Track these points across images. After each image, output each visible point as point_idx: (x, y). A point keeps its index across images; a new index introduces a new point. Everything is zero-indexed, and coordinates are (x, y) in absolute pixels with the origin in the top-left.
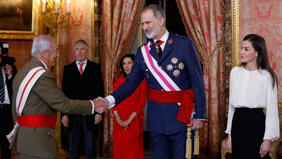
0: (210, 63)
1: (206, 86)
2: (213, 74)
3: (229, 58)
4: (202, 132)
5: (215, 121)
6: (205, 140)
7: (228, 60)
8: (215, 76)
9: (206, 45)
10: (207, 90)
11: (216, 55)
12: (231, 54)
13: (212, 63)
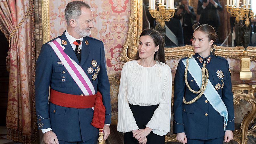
0: (17, 36)
1: (14, 62)
2: (22, 49)
3: (39, 31)
4: (11, 112)
5: (26, 99)
6: (15, 120)
7: (39, 33)
8: (24, 51)
9: (12, 17)
10: (15, 66)
11: (23, 27)
12: (42, 27)
13: (20, 36)
